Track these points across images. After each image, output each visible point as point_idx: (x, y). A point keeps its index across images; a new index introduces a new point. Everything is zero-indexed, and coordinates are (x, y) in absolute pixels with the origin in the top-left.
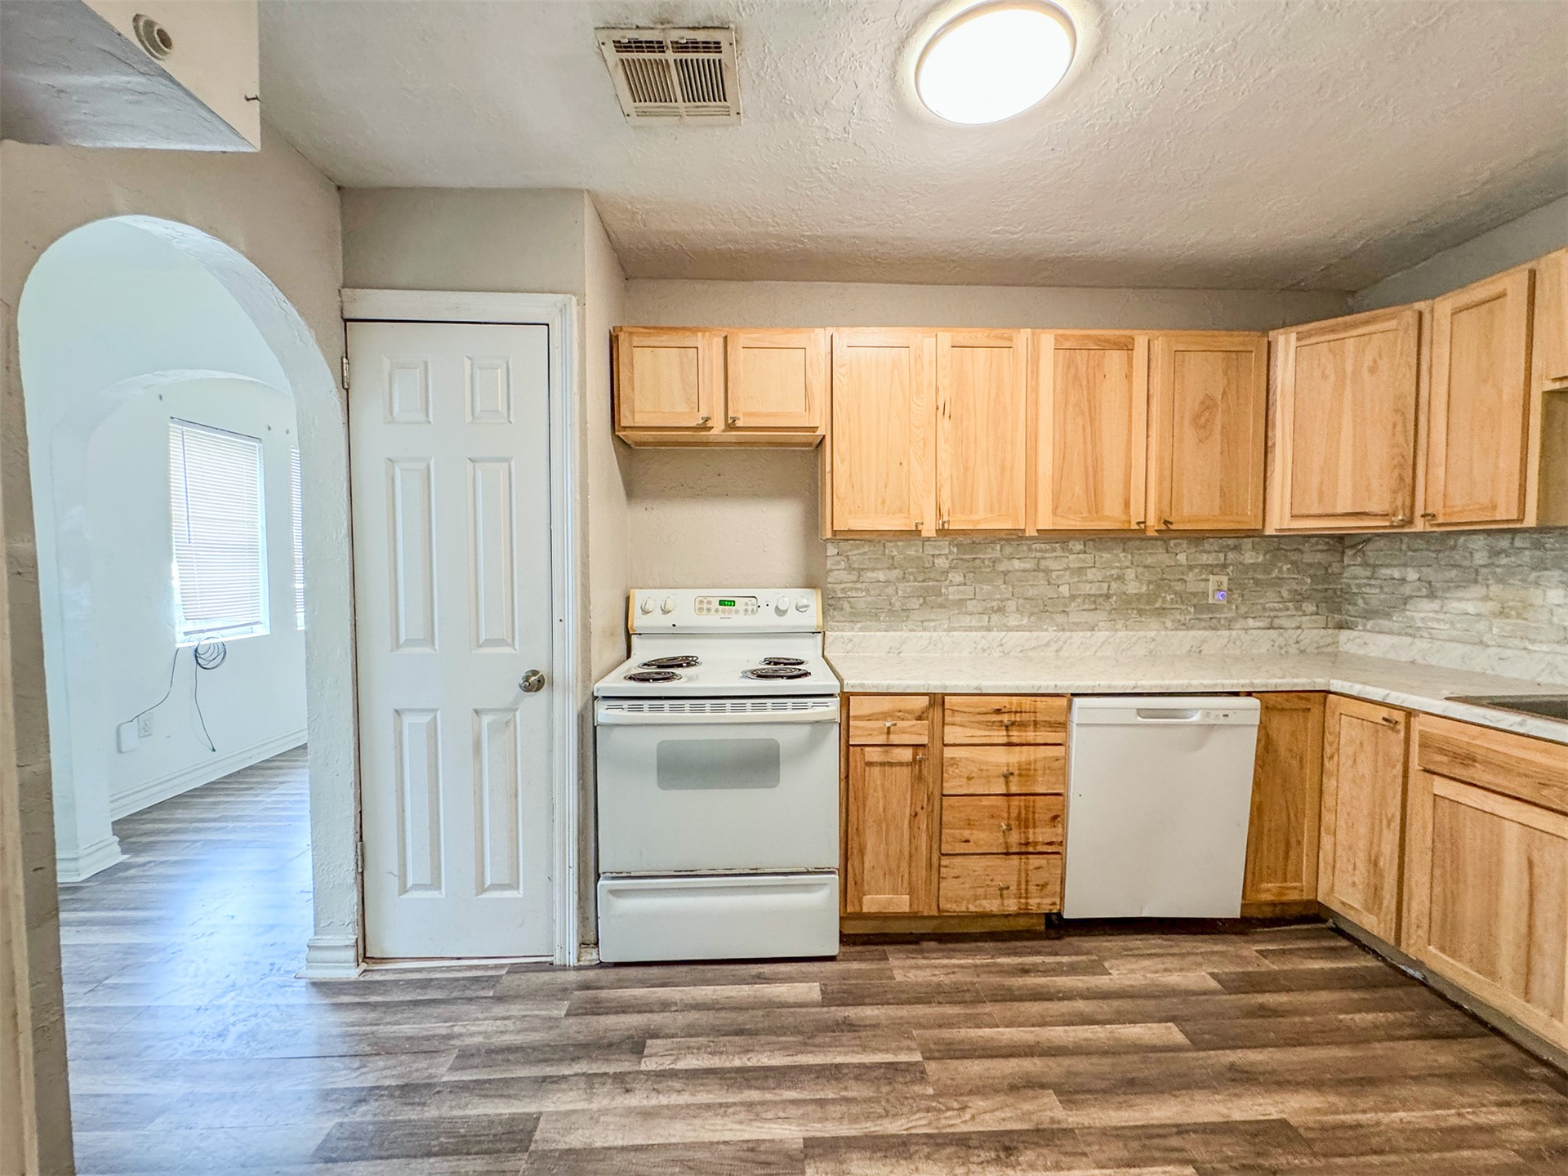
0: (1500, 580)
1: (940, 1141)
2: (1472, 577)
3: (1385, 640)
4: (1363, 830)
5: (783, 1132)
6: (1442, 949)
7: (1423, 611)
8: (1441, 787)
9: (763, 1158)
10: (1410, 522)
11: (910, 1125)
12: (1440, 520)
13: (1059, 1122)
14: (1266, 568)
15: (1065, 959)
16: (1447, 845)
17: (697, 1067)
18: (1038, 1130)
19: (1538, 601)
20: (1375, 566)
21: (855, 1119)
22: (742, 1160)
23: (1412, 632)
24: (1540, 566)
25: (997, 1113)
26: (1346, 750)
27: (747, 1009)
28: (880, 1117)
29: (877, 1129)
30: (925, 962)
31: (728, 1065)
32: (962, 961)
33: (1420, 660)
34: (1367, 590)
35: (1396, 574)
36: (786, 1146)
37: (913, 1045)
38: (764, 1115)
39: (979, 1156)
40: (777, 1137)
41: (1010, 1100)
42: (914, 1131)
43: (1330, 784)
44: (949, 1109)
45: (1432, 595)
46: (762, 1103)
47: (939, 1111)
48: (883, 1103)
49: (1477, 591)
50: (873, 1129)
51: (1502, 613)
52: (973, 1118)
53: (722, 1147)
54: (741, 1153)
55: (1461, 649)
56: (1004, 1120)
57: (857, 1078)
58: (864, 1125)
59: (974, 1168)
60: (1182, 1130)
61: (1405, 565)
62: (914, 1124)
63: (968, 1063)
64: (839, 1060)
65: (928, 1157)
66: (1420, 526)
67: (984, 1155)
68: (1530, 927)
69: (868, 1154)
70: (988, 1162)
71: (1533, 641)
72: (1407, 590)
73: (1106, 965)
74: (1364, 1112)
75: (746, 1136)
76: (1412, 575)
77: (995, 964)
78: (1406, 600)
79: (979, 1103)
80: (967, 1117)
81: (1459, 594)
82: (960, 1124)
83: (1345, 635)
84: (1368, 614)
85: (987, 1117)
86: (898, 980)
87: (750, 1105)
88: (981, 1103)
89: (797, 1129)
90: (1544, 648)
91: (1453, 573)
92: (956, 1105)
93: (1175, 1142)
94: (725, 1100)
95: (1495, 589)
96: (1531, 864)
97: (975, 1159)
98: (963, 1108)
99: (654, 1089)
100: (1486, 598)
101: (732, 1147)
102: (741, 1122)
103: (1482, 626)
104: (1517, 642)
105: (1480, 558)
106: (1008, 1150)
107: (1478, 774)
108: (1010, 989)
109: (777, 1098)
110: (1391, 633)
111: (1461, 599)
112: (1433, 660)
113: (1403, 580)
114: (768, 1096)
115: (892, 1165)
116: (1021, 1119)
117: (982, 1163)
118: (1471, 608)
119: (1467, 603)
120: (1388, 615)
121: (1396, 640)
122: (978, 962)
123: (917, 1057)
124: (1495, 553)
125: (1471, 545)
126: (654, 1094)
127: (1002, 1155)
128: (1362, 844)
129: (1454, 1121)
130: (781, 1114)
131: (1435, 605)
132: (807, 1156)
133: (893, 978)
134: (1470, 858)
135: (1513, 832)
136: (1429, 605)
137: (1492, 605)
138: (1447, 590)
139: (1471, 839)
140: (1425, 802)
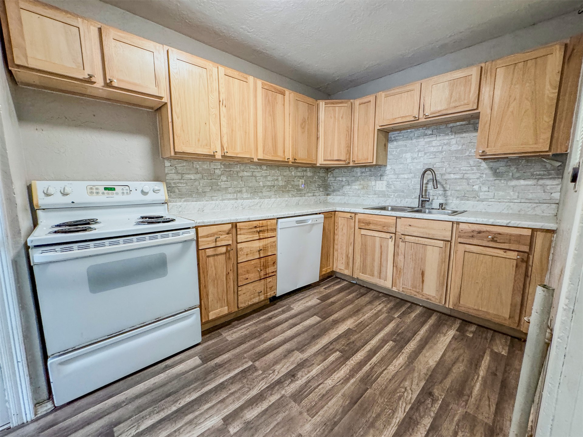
0: (363, 180)
1: (272, 386)
2: (357, 179)
3: (339, 197)
4: (344, 248)
5: (212, 422)
6: (363, 273)
7: (347, 188)
8: (363, 232)
10: (349, 163)
11: (260, 387)
12: (356, 163)
13: (302, 359)
14: (312, 177)
15: (280, 310)
16: (364, 247)
17: (153, 423)
18: (299, 365)
19: (370, 185)
20: (336, 177)
21: (239, 398)
23: (344, 195)
24: (371, 176)
25: (285, 366)
26: (340, 227)
27: (167, 383)
28: (248, 391)
29: (249, 396)
30: (236, 329)
31: (170, 412)
32: (249, 324)
33: (346, 202)
34: (334, 184)
35: (340, 179)
36: (216, 427)
37: (247, 360)
38: (200, 422)
39: (286, 383)
40: (210, 427)
41: (286, 360)
42: (262, 389)
43: (336, 237)
44: (270, 374)
45: (349, 185)
46: (196, 417)
47: (267, 377)
48: (247, 386)
49: (358, 183)
50: (247, 398)
51: (363, 188)
52: (278, 373)
56: (288, 367)
57: (232, 383)
58: (243, 398)
59: (287, 388)
60: (331, 343)
61: (343, 177)
62: (261, 386)
63: (268, 356)
64: (221, 381)
65: (271, 394)
66: (351, 164)
67: (287, 382)
68: (381, 261)
69: (251, 407)
70: (290, 383)
71: (369, 195)
72: (343, 183)
73: (292, 306)
74: (361, 318)
76: (344, 179)
77: (260, 320)
78: (343, 186)
79: (278, 367)
80: (276, 373)
82: (276, 377)
83: (329, 197)
84: (334, 191)
85: (282, 369)
86: (229, 340)
87: (190, 422)
88: (278, 366)
89: (217, 417)
90: (371, 196)
91: (353, 178)
92: (271, 372)
93: (331, 347)
94: (176, 428)
95: (362, 182)
96: (381, 246)
97: (286, 385)
98: (274, 371)
100: (360, 184)
102: (190, 432)
103: (359, 192)
104: (366, 195)
105: (359, 174)
106: (293, 376)
107: (372, 227)
108: (269, 326)
109: (202, 411)
111: (355, 185)
113: (342, 181)
114: (197, 413)
115: (261, 405)
116: (292, 364)
117: (288, 385)
119: (356, 186)
120: (339, 191)
122: (254, 322)
123: (250, 363)
124: (362, 173)
125: (357, 171)
127: (293, 378)
128: (344, 252)
129: (375, 312)
130: (207, 417)
131: (349, 187)
132: (227, 425)
133: (227, 340)
134: (369, 249)
135: (378, 239)
136: (348, 187)
137: (361, 186)
138: (352, 183)
139: (369, 244)
140: (359, 237)
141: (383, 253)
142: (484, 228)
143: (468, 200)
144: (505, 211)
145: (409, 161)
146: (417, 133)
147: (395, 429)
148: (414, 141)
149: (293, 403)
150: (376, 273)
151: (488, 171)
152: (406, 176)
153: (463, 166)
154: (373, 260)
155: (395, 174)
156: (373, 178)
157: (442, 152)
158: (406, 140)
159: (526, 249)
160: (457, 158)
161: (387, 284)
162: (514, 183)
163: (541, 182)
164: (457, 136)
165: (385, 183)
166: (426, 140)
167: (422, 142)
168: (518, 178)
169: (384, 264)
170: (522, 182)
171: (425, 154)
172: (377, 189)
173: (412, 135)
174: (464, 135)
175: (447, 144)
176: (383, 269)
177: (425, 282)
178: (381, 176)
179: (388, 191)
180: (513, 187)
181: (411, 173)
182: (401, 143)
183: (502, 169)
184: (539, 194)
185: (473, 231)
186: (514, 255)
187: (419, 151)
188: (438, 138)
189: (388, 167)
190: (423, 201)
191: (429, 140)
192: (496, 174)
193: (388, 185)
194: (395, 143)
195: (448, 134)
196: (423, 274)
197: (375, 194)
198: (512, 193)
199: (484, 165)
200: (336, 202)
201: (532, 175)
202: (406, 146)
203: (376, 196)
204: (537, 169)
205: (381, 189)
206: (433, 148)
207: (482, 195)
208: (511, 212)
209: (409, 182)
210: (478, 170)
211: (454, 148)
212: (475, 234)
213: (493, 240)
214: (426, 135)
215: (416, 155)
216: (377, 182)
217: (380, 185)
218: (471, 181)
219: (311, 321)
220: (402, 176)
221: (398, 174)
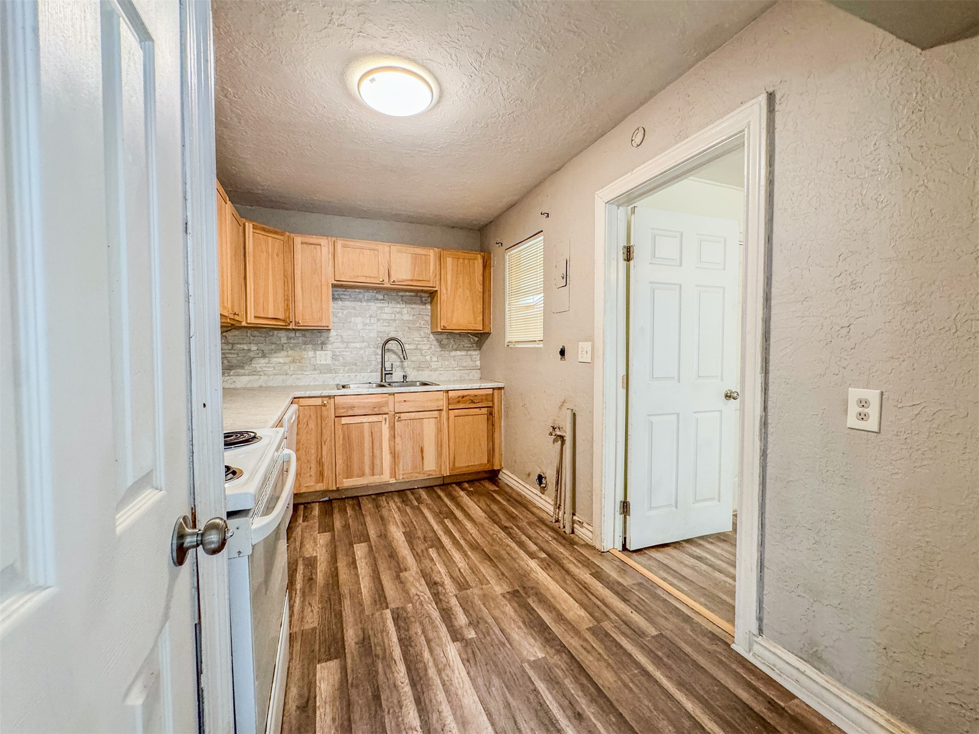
0: (292, 349)
1: (438, 600)
2: (281, 348)
3: (246, 379)
4: (314, 451)
5: (452, 651)
6: (347, 478)
7: (259, 364)
8: (344, 421)
9: (471, 655)
10: (290, 323)
12: (301, 324)
13: (417, 572)
16: (347, 438)
18: (423, 577)
19: (306, 356)
20: (233, 344)
21: (435, 627)
22: (476, 664)
23: (254, 373)
24: (305, 343)
25: (417, 586)
28: (430, 619)
29: (438, 619)
31: (410, 693)
33: (264, 385)
34: (230, 356)
35: (245, 347)
37: (377, 614)
38: (445, 662)
45: (264, 356)
46: (436, 665)
47: (420, 601)
48: (421, 619)
49: (283, 353)
51: (293, 361)
52: (422, 592)
53: (472, 674)
54: (472, 664)
55: (281, 378)
59: (448, 591)
61: (250, 343)
62: (431, 608)
64: (395, 639)
66: (292, 326)
67: (441, 589)
68: (373, 453)
70: (444, 588)
71: (305, 371)
72: (252, 354)
75: (461, 665)
76: (254, 348)
78: (252, 359)
80: (422, 594)
81: (277, 355)
87: (439, 672)
89: (448, 646)
90: (309, 373)
91: (273, 346)
92: (416, 597)
94: (440, 684)
95: (290, 352)
96: (372, 433)
99: (443, 730)
100: (287, 356)
101: (470, 669)
103: (286, 367)
104: (300, 372)
105: (284, 340)
106: (436, 583)
107: (357, 412)
109: (431, 660)
110: (244, 375)
111: (277, 357)
112: (270, 384)
113: (249, 350)
114: (431, 664)
115: (455, 612)
118: (281, 360)
119: (280, 358)
120: (242, 367)
121: (251, 378)
123: (387, 611)
124: (289, 338)
125: (280, 335)
126: (447, 729)
127: (439, 585)
131: (266, 360)
132: (463, 639)
134: (354, 441)
135: (366, 426)
136: (263, 361)
137: (290, 359)
138: (271, 353)
139: (354, 435)
140: (339, 428)
141: (375, 441)
142: (465, 393)
143: (423, 370)
144: (452, 379)
145: (360, 326)
146: (368, 295)
148: (364, 304)
149: (469, 592)
150: (367, 470)
151: (435, 343)
152: (358, 345)
153: (416, 336)
154: (362, 454)
155: (343, 342)
156: (310, 346)
157: (395, 320)
158: (354, 301)
159: (490, 404)
160: (409, 328)
161: (385, 477)
162: (453, 353)
163: (469, 353)
164: (408, 306)
165: (329, 353)
166: (377, 305)
167: (374, 306)
168: (456, 350)
169: (377, 453)
170: (459, 353)
171: (378, 320)
172: (318, 362)
173: (361, 296)
174: (413, 306)
175: (399, 312)
176: (377, 462)
177: (424, 459)
178: (323, 343)
179: (334, 365)
180: (454, 357)
181: (363, 341)
182: (347, 303)
183: (445, 342)
184: (467, 363)
185: (459, 397)
186: (484, 411)
187: (371, 316)
188: (390, 305)
189: (333, 333)
190: (386, 374)
191: (381, 305)
192: (442, 346)
193: (335, 357)
194: (340, 303)
195: (399, 303)
196: (422, 451)
197: (315, 370)
198: (453, 362)
199: (432, 336)
200: (239, 387)
201: (464, 347)
202: (354, 308)
203: (316, 372)
204: (466, 343)
205: (324, 362)
206: (385, 315)
207: (434, 365)
208: (455, 378)
209: (362, 352)
210: (428, 341)
211: (406, 317)
212: (460, 399)
213: (473, 402)
214: (377, 299)
215: (368, 321)
216: (318, 353)
217: (323, 357)
218: (424, 351)
219: (360, 550)
220: (352, 345)
221: (347, 343)
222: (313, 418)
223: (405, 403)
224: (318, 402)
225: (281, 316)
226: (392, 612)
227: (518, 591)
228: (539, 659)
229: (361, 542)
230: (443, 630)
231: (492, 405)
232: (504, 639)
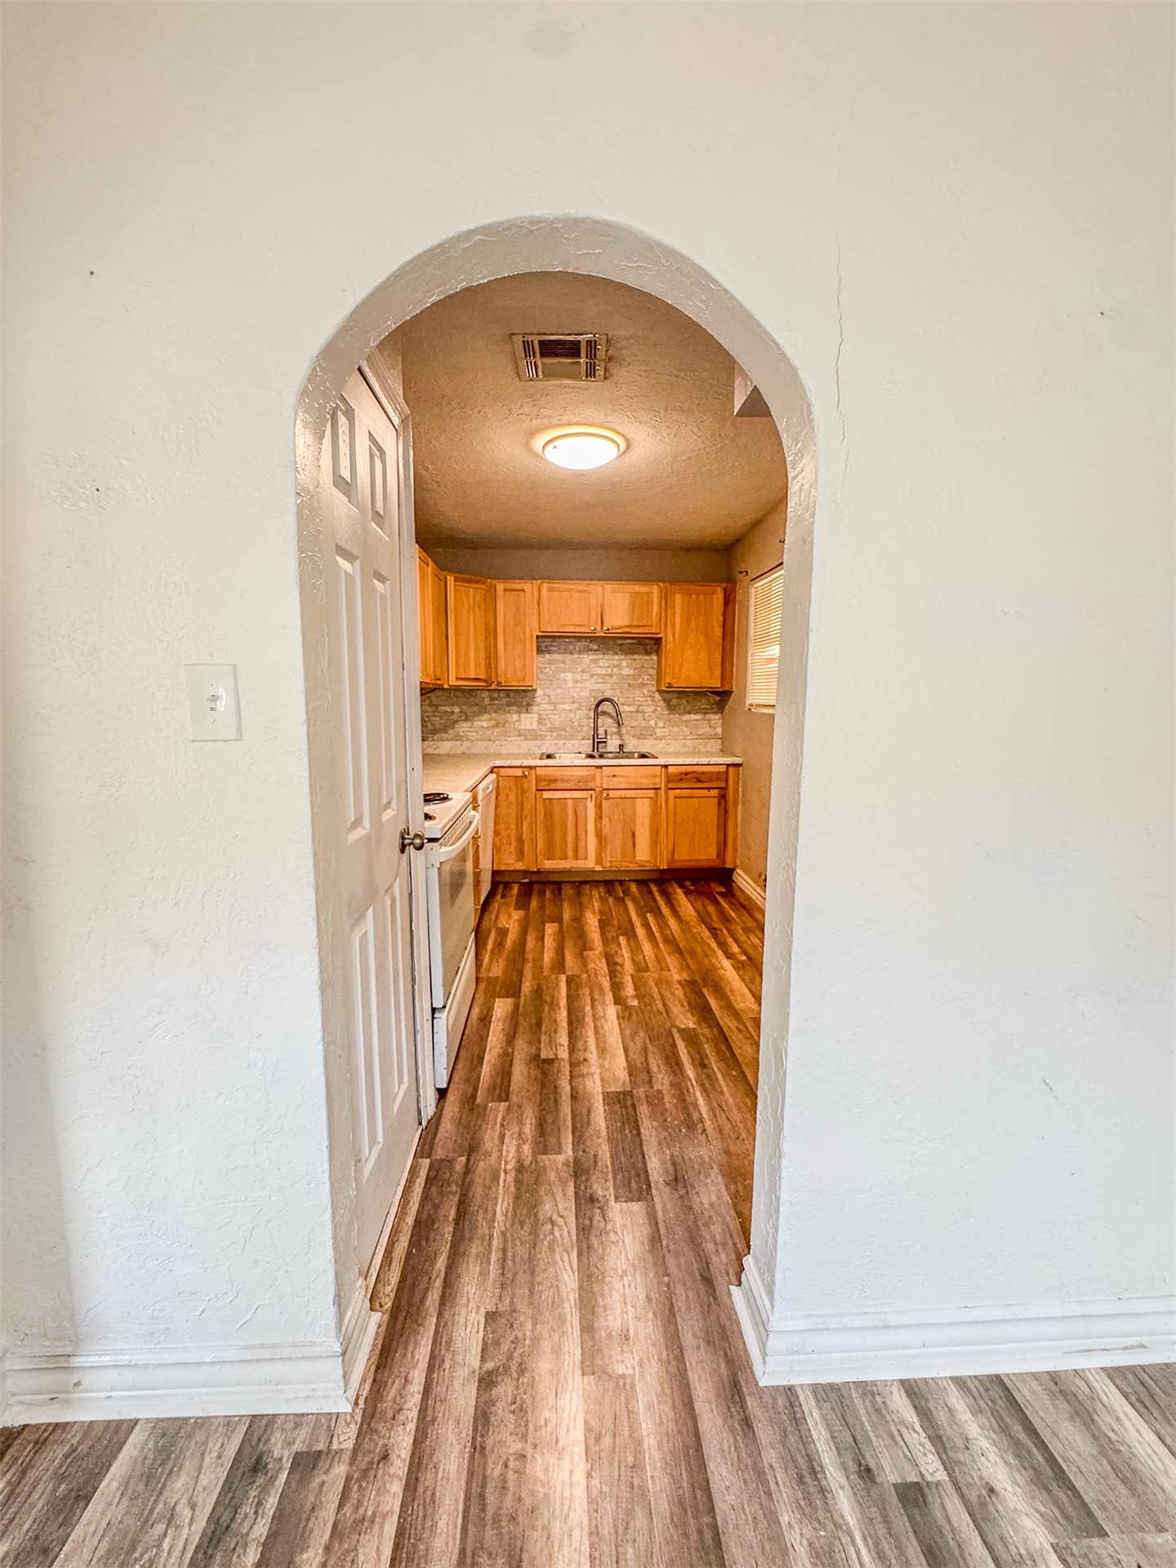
0: (495, 712)
1: (612, 976)
2: (483, 710)
3: (449, 744)
4: (513, 827)
5: (612, 1009)
6: (548, 859)
7: (463, 727)
8: (546, 795)
9: (627, 1015)
10: (491, 684)
12: (503, 684)
13: (600, 953)
16: (549, 815)
18: (605, 957)
19: (510, 720)
21: (602, 993)
22: (629, 1021)
23: (458, 738)
24: (509, 705)
25: (596, 964)
26: (504, 793)
33: (467, 752)
34: (432, 718)
35: (449, 709)
36: (620, 1009)
39: (619, 969)
45: (467, 720)
46: (594, 1016)
47: (595, 973)
49: (486, 716)
51: (497, 725)
53: (623, 1026)
55: (484, 744)
59: (626, 971)
61: (453, 706)
62: (603, 979)
63: (566, 966)
64: (564, 995)
65: (622, 979)
66: (494, 686)
68: (577, 832)
69: (621, 990)
70: (622, 968)
71: (509, 737)
72: (455, 717)
75: (616, 1019)
76: (457, 710)
78: (455, 722)
80: (599, 969)
81: (480, 718)
82: (603, 971)
86: (500, 974)
87: (595, 1020)
88: (591, 966)
89: (610, 1006)
90: (512, 739)
91: (476, 709)
94: (592, 1027)
95: (494, 715)
96: (576, 811)
99: (583, 1051)
100: (491, 719)
103: (489, 732)
104: (503, 738)
105: (487, 702)
109: (591, 1012)
110: (447, 740)
111: (480, 721)
112: (474, 751)
113: (452, 712)
114: (590, 1014)
116: (598, 958)
118: (484, 724)
119: (483, 722)
120: (446, 732)
121: (454, 743)
123: (562, 976)
124: (492, 699)
125: (482, 697)
126: (589, 1051)
127: (618, 965)
128: (513, 833)
130: (600, 1011)
131: (469, 724)
132: (625, 1004)
133: (498, 977)
134: (557, 818)
135: (570, 803)
136: (466, 725)
137: (493, 723)
138: (473, 716)
139: (557, 811)
140: (540, 803)
141: (579, 821)
142: (690, 769)
143: (645, 739)
144: (682, 750)
145: (570, 684)
146: (579, 645)
147: (720, 952)
148: (575, 656)
149: (646, 974)
150: (570, 853)
151: (662, 703)
152: (567, 707)
153: (638, 696)
154: (565, 835)
155: (550, 703)
156: (514, 708)
157: (611, 676)
158: (564, 653)
159: (723, 785)
160: (630, 685)
161: (590, 863)
162: (686, 717)
163: (707, 716)
164: (629, 657)
165: (535, 716)
166: (591, 657)
167: (586, 658)
168: (689, 713)
169: (582, 836)
170: (693, 717)
171: (592, 676)
172: (523, 727)
173: (571, 647)
174: (635, 657)
175: (617, 666)
176: (581, 844)
177: (637, 846)
178: (529, 705)
179: (541, 730)
180: (687, 721)
181: (573, 702)
182: (556, 656)
183: (674, 702)
184: (704, 729)
185: (681, 774)
186: (715, 793)
187: (583, 671)
188: (606, 657)
189: (539, 693)
190: (598, 742)
191: (595, 657)
192: (671, 708)
193: (541, 721)
194: (547, 656)
195: (616, 653)
196: (633, 835)
197: (520, 735)
198: (685, 729)
199: (657, 695)
200: (442, 753)
201: (700, 708)
202: (564, 662)
203: (520, 738)
204: (703, 703)
205: (528, 727)
206: (600, 669)
207: (659, 732)
208: (687, 750)
209: (572, 715)
210: (652, 701)
211: (626, 671)
212: (683, 776)
213: (699, 781)
214: (591, 650)
215: (579, 678)
216: (523, 715)
217: (528, 721)
218: (647, 715)
219: (550, 929)
220: (561, 706)
221: (555, 704)
222: (513, 788)
223: (614, 779)
224: (519, 772)
225: (482, 676)
226: (567, 977)
227: (696, 981)
228: (689, 1029)
229: (554, 922)
230: (609, 996)
231: (724, 786)
232: (663, 1010)
